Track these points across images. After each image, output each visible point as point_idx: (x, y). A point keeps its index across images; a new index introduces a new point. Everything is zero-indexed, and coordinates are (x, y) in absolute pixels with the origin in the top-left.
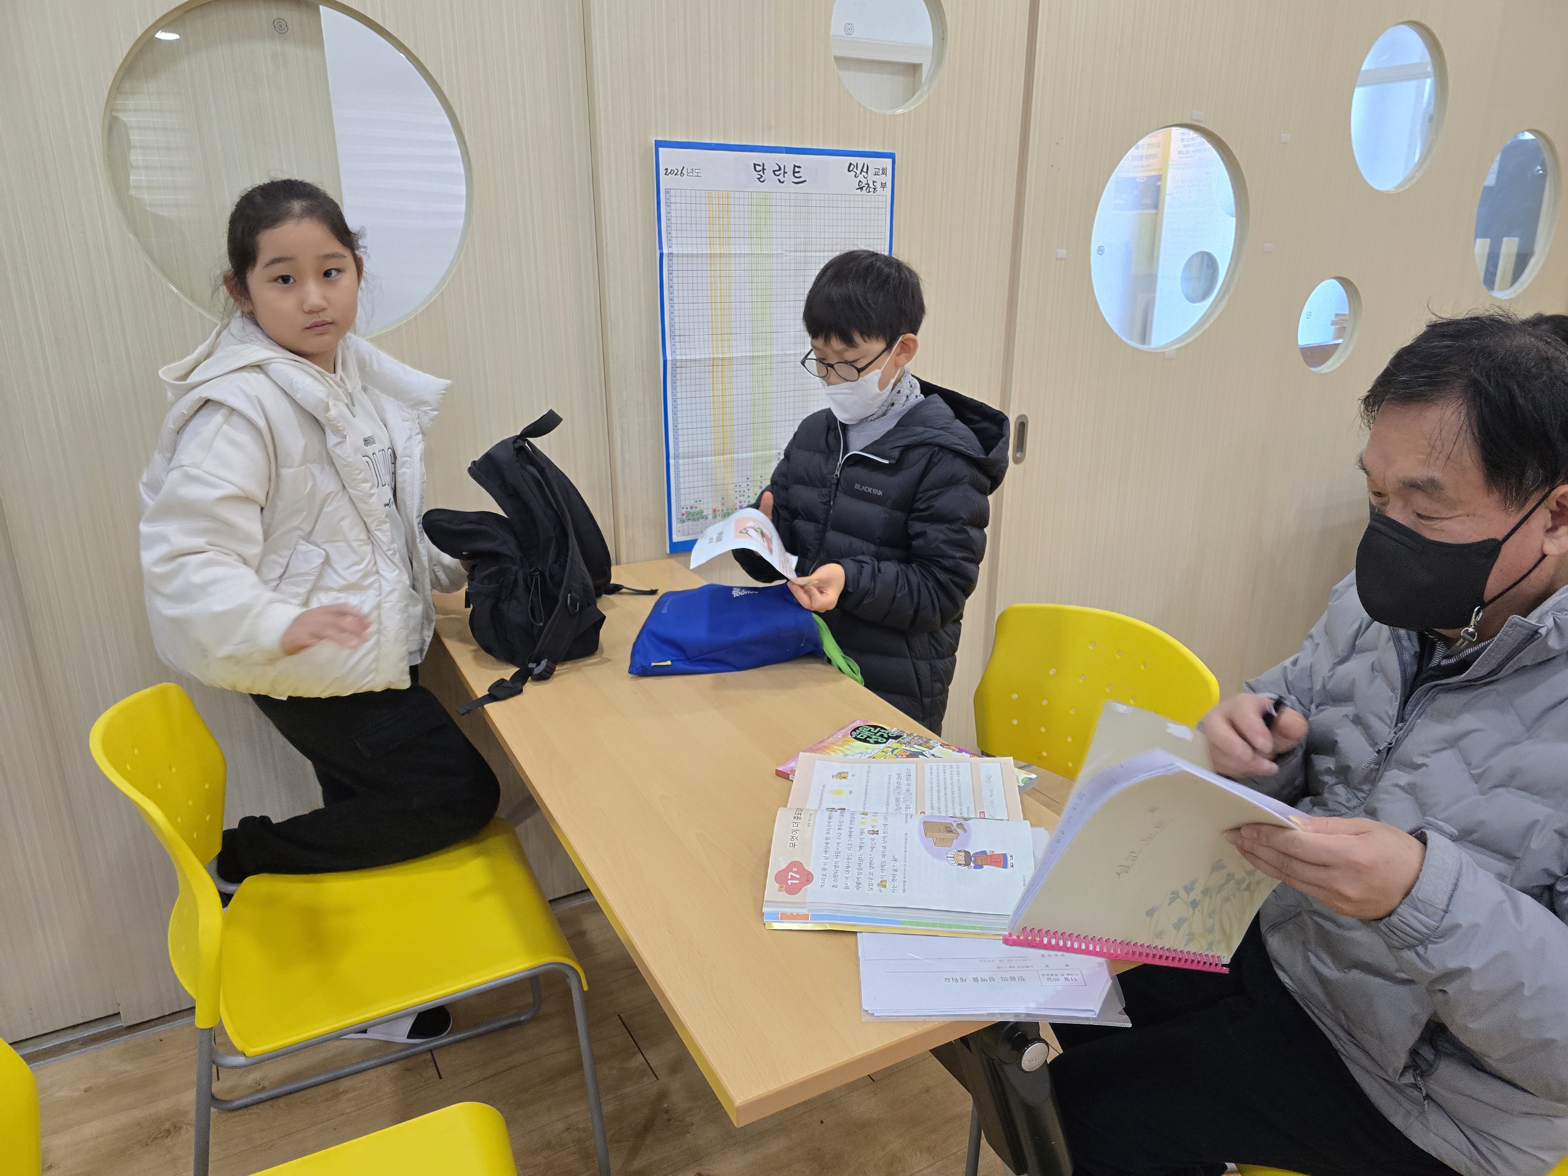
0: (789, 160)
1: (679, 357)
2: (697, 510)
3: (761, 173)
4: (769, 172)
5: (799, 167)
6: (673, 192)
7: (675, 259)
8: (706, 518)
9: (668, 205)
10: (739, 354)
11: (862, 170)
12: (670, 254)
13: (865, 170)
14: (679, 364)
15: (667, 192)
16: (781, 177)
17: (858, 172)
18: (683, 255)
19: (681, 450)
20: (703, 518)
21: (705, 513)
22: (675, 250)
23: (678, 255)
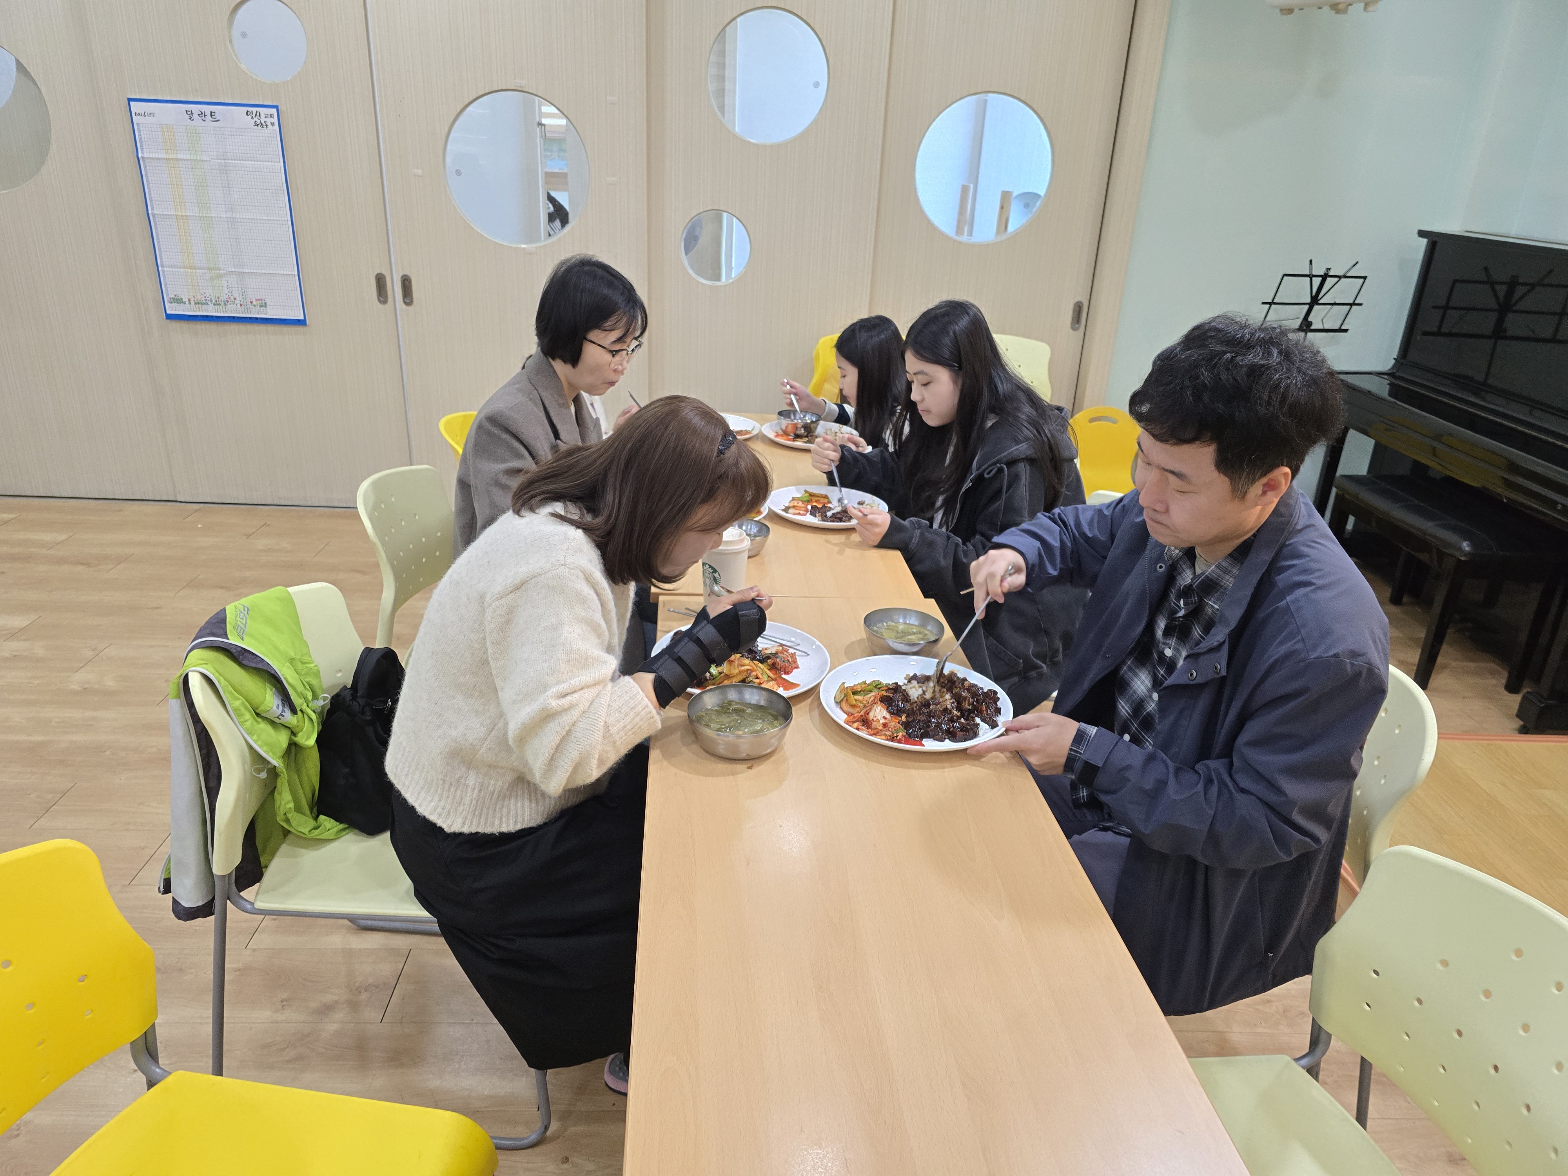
0: (207, 109)
1: (155, 212)
2: (179, 297)
3: (191, 115)
4: (195, 116)
5: (214, 113)
6: (141, 125)
7: (146, 160)
8: (185, 303)
9: (139, 132)
10: (191, 214)
11: (256, 115)
12: (143, 158)
13: (258, 114)
14: (156, 216)
15: (138, 124)
16: (204, 119)
17: (254, 116)
18: (150, 158)
19: (164, 263)
20: (183, 302)
21: (184, 300)
22: (145, 155)
23: (147, 158)
